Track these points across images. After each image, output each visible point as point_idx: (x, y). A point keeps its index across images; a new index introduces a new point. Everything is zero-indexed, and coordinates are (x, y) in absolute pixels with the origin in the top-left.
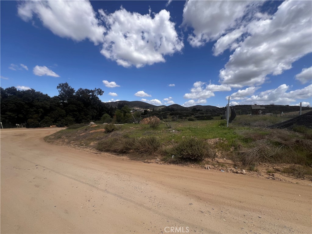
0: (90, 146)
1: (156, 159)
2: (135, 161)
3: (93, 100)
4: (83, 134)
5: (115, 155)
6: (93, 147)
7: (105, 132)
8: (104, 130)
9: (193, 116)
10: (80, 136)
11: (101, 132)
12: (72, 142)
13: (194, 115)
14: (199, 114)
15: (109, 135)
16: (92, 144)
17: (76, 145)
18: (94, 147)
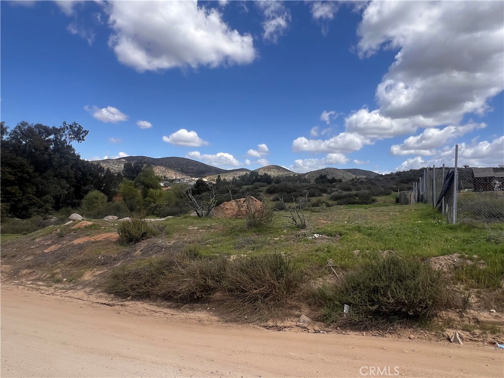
0: (85, 285)
1: (299, 316)
2: (240, 326)
3: (57, 155)
4: (53, 248)
5: (169, 307)
6: (95, 286)
7: (120, 242)
8: (115, 235)
9: (325, 195)
10: (44, 254)
11: (107, 242)
12: (25, 271)
13: (329, 194)
14: (340, 191)
15: (135, 251)
16: (87, 276)
17: (39, 280)
18: (99, 286)
